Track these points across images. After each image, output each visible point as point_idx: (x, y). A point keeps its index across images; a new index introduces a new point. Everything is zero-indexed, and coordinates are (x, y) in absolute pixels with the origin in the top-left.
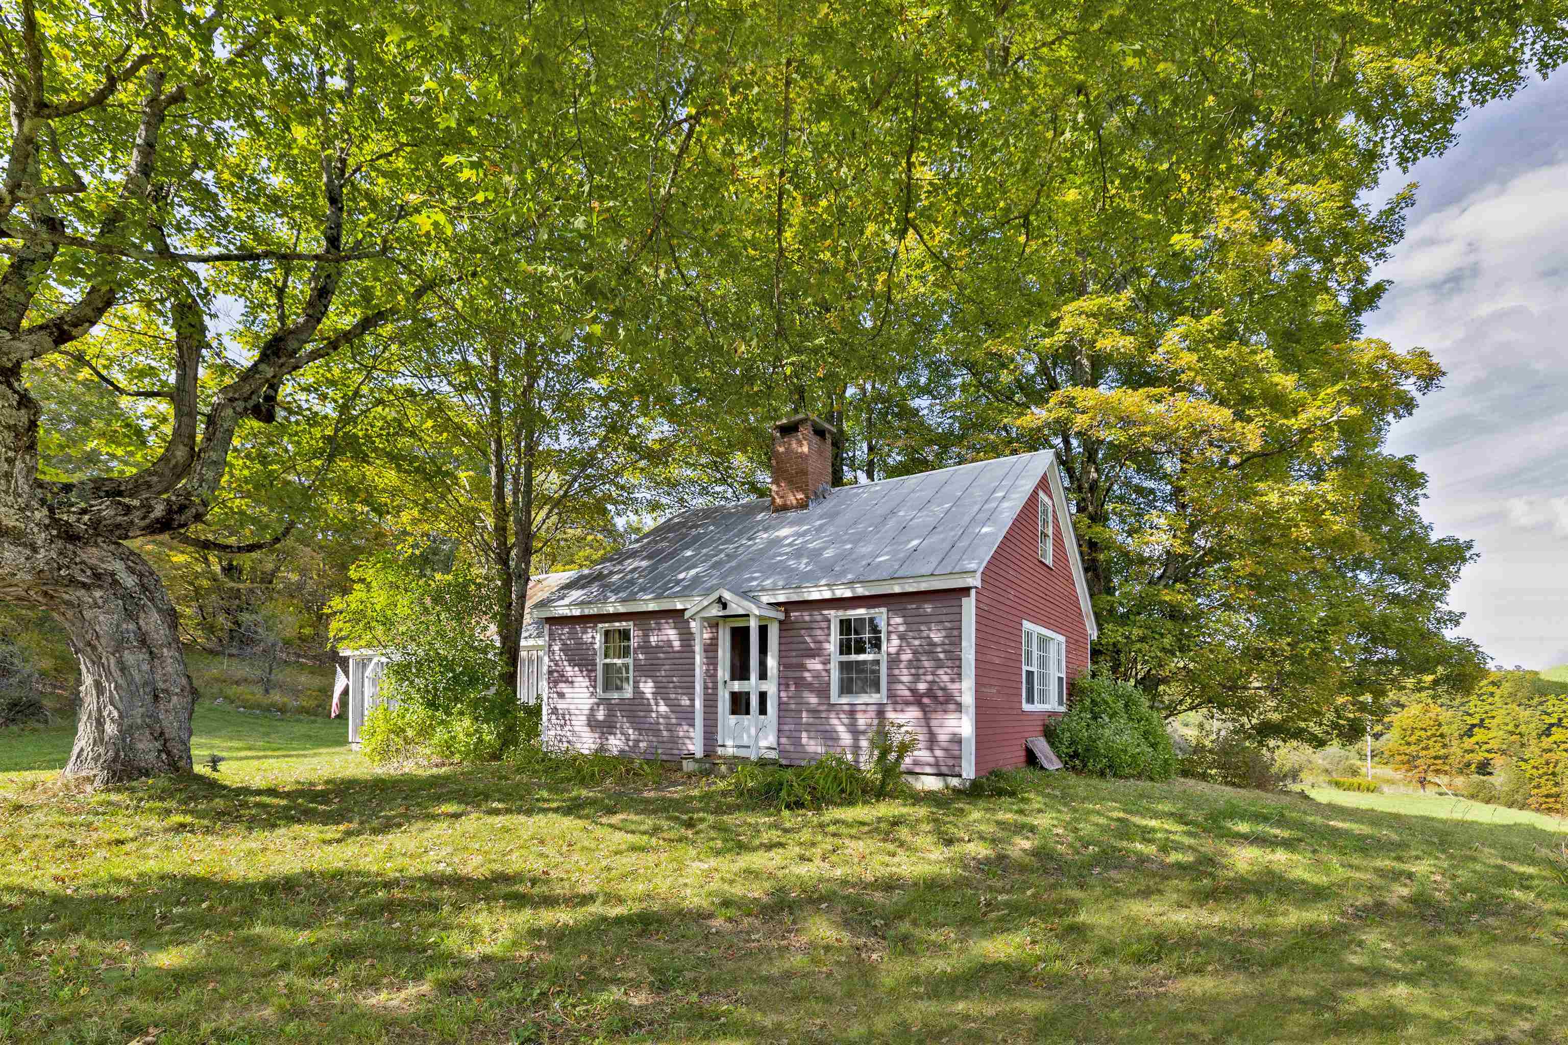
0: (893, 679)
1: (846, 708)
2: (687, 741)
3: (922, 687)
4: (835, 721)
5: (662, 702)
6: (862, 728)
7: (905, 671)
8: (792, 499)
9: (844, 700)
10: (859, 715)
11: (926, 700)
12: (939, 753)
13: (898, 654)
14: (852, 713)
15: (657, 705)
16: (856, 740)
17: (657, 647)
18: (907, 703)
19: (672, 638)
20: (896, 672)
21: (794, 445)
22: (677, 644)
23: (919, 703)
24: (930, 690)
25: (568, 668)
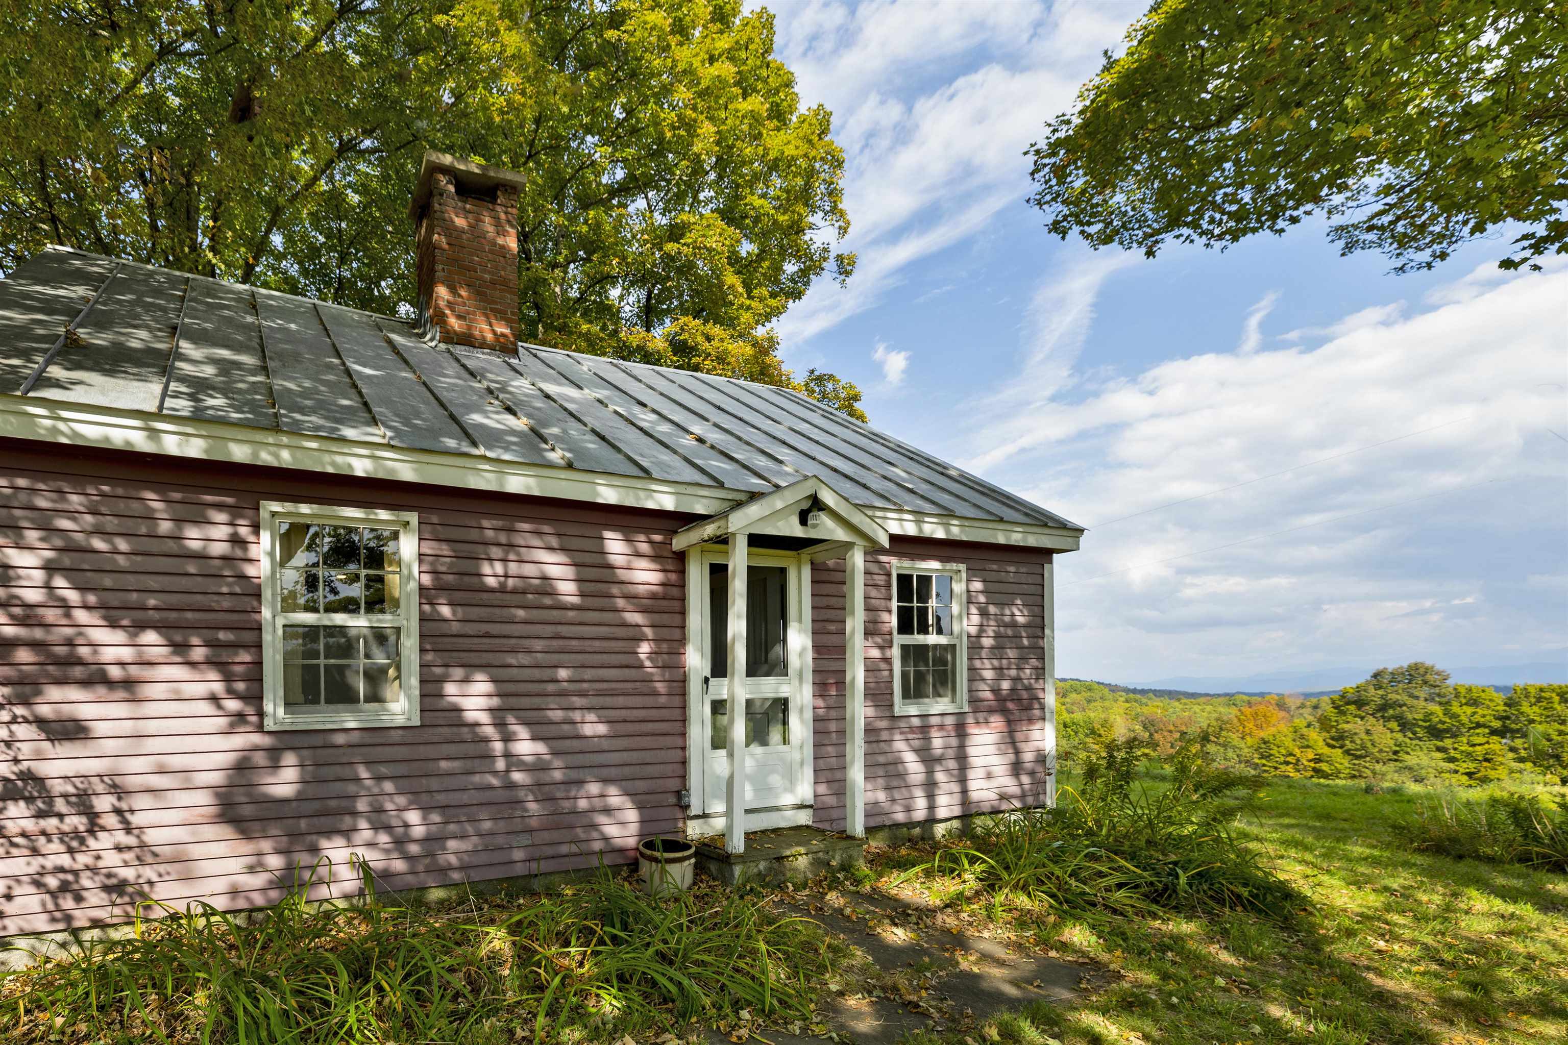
0: (974, 674)
1: (916, 722)
2: (601, 819)
3: (1006, 685)
4: (900, 745)
5: (522, 732)
6: (938, 752)
7: (987, 664)
8: (484, 329)
9: (913, 710)
10: (934, 733)
11: (1010, 705)
12: (1025, 779)
13: (979, 636)
14: (925, 729)
15: (507, 738)
16: (930, 772)
17: (502, 589)
18: (991, 711)
19: (554, 571)
20: (977, 664)
21: (488, 225)
22: (567, 589)
23: (1003, 711)
24: (1013, 690)
25: (101, 635)
